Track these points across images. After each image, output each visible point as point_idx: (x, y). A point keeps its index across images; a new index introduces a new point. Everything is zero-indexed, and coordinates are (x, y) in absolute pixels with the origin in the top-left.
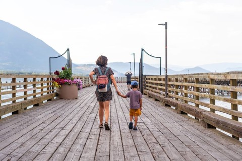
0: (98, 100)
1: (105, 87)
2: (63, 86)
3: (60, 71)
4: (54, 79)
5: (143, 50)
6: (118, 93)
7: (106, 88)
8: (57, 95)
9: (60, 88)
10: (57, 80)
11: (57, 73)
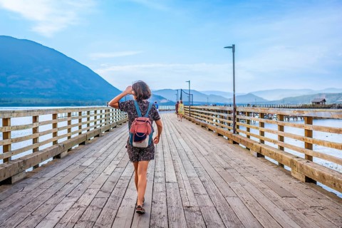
0: (132, 160)
1: (145, 137)
7: (147, 140)
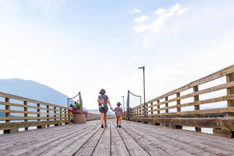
2: (76, 115)
3: (74, 104)
4: (69, 110)
5: (129, 91)
6: (111, 109)
8: (72, 121)
9: (74, 116)
10: (72, 111)
11: (71, 106)
